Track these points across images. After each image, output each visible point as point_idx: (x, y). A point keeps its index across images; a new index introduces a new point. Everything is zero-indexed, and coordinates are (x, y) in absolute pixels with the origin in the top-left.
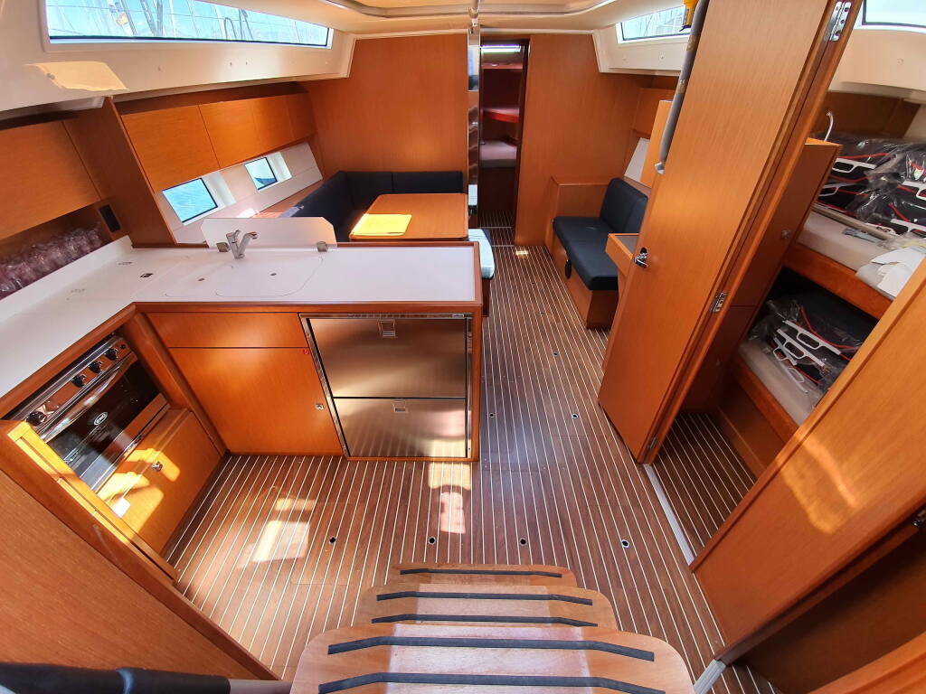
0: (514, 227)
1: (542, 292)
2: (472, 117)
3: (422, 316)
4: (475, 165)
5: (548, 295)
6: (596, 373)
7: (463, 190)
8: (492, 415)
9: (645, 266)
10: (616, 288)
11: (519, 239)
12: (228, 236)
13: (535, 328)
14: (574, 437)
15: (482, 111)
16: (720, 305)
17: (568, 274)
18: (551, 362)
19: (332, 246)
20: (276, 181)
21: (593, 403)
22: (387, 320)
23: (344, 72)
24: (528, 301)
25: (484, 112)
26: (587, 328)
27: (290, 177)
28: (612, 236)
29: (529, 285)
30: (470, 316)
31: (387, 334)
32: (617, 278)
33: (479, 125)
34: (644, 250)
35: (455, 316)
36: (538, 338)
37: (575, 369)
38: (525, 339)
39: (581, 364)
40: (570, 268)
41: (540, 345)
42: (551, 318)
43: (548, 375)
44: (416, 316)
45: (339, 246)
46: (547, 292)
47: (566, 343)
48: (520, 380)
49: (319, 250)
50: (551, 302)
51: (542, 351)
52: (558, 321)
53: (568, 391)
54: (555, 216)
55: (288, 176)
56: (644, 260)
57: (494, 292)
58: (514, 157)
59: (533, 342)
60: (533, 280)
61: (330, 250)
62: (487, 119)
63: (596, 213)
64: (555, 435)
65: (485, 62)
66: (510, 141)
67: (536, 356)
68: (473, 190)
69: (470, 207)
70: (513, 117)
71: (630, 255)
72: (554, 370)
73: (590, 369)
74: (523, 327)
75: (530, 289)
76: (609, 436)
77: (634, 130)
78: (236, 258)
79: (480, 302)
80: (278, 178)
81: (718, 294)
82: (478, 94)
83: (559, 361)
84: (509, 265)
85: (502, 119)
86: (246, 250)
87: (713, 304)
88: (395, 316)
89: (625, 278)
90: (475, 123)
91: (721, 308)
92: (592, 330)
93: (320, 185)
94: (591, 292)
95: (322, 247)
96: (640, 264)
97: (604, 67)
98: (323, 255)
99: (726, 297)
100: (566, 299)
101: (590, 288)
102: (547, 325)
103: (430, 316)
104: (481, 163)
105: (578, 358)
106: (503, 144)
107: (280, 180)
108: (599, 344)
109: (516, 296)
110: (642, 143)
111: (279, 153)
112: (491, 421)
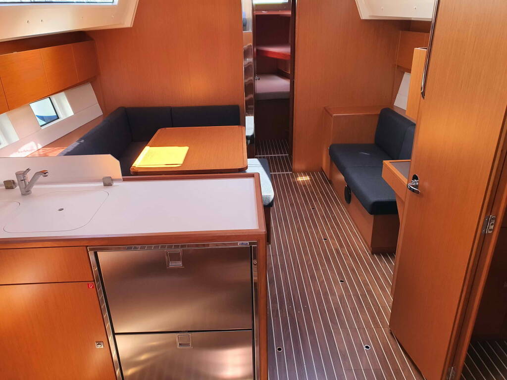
0: (291, 154)
1: (323, 217)
2: (246, 54)
3: (204, 245)
4: (251, 96)
5: (330, 221)
6: (385, 300)
7: (241, 123)
8: (279, 349)
9: (418, 192)
10: (396, 212)
11: (297, 166)
12: (17, 174)
13: (319, 254)
14: (368, 371)
15: (255, 50)
16: (492, 227)
17: (348, 199)
18: (338, 289)
19: (118, 180)
20: (58, 118)
21: (385, 332)
22: (173, 250)
23: (128, 22)
24: (310, 227)
25: (257, 50)
26: (373, 253)
27: (73, 114)
28: (387, 163)
29: (310, 211)
30: (254, 243)
31: (173, 264)
32: (395, 202)
33: (254, 60)
34: (415, 177)
35: (239, 244)
36: (323, 265)
37: (364, 296)
38: (310, 266)
39: (369, 291)
40: (350, 193)
41: (325, 271)
42: (334, 244)
43: (336, 303)
44: (197, 246)
45: (124, 180)
46: (328, 217)
47: (352, 270)
48: (307, 310)
49: (105, 185)
50: (333, 227)
51: (328, 279)
52: (341, 246)
53: (358, 321)
54: (331, 144)
55: (70, 113)
56: (416, 186)
57: (275, 219)
58: (288, 90)
59: (317, 269)
60: (313, 205)
61: (115, 184)
62: (260, 56)
63: (371, 140)
64: (348, 369)
65: (256, 10)
66: (283, 75)
67: (322, 283)
68: (250, 121)
69: (247, 138)
70: (284, 55)
71: (405, 180)
72: (341, 298)
73: (379, 296)
74: (306, 254)
75: (311, 215)
76: (405, 367)
77: (398, 66)
78: (23, 194)
79: (263, 230)
80: (60, 115)
81: (487, 216)
82: (252, 35)
83: (346, 289)
84: (288, 192)
85: (275, 57)
86: (35, 187)
87: (485, 226)
88: (182, 246)
89: (403, 203)
90: (250, 60)
91: (494, 230)
92: (376, 254)
93: (101, 120)
94: (372, 217)
95: (107, 182)
96: (413, 191)
97: (365, 15)
98: (109, 189)
99: (496, 219)
100: (348, 224)
101: (371, 213)
102: (331, 251)
103: (212, 245)
104: (256, 95)
105: (366, 285)
106: (276, 77)
107: (62, 117)
108: (386, 269)
109: (297, 222)
110: (406, 76)
111: (63, 93)
112: (279, 356)
